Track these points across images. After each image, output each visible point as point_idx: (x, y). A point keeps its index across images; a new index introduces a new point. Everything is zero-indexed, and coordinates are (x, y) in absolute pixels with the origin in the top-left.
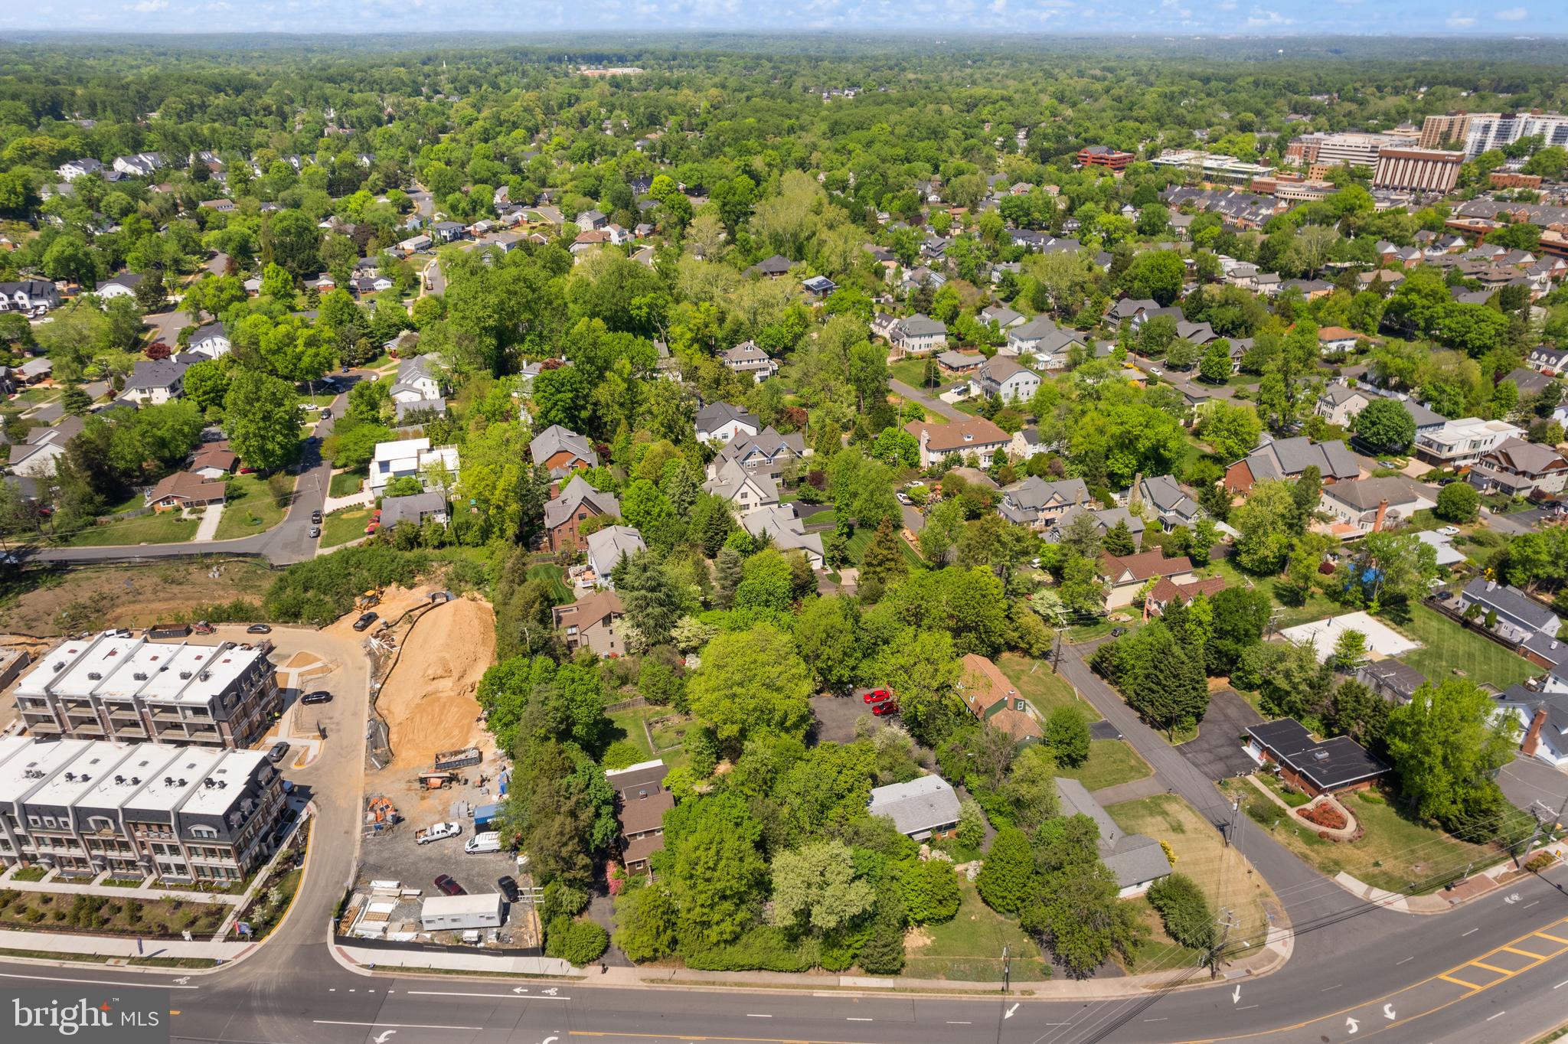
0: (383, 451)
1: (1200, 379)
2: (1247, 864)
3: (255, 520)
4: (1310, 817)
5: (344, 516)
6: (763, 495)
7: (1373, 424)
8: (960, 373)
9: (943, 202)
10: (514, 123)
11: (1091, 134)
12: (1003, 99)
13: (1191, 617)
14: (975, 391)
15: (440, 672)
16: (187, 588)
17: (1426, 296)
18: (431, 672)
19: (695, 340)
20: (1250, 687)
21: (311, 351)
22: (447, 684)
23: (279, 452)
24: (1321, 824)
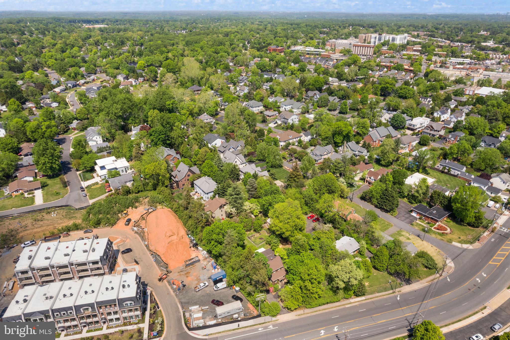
0: (100, 162)
1: (340, 113)
2: (430, 245)
3: (58, 193)
4: (438, 229)
5: (92, 187)
6: (241, 161)
7: (396, 121)
8: (272, 118)
10: (72, 45)
11: (268, 42)
12: (236, 32)
13: (387, 180)
14: (279, 122)
15: (171, 234)
16: (46, 222)
17: (391, 84)
18: (168, 234)
19: (190, 114)
20: (404, 197)
21: (49, 130)
22: (175, 237)
23: (58, 168)
24: (441, 230)
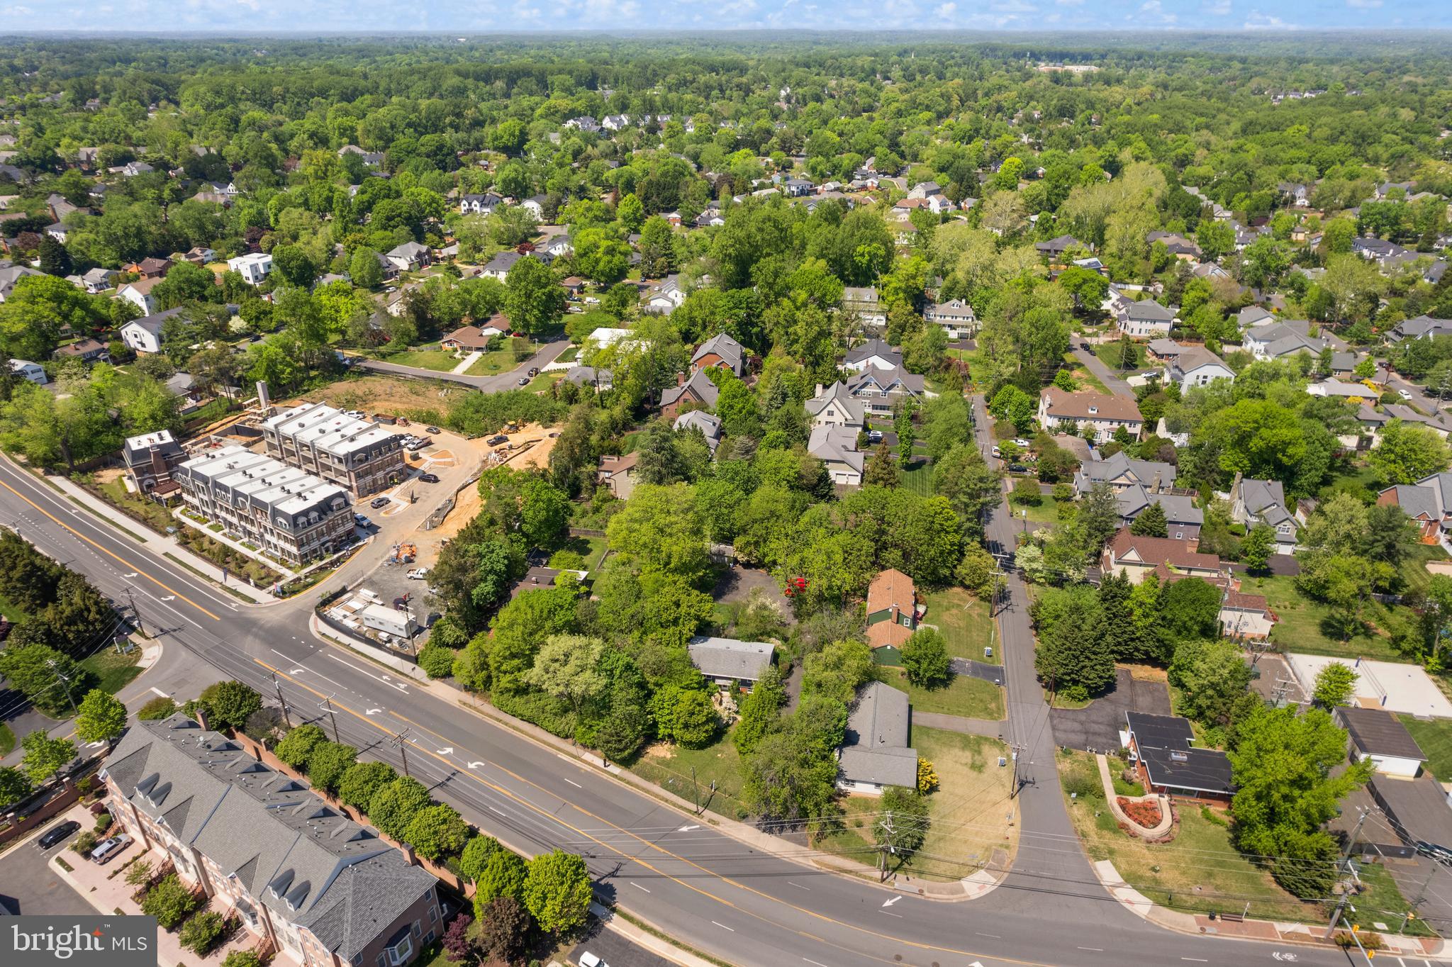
2: (1016, 819)
3: (495, 367)
4: (1124, 808)
5: (551, 376)
6: (849, 417)
8: (1162, 361)
9: (1310, 207)
13: (1133, 595)
14: (1166, 378)
16: (419, 398)
24: (1130, 816)
